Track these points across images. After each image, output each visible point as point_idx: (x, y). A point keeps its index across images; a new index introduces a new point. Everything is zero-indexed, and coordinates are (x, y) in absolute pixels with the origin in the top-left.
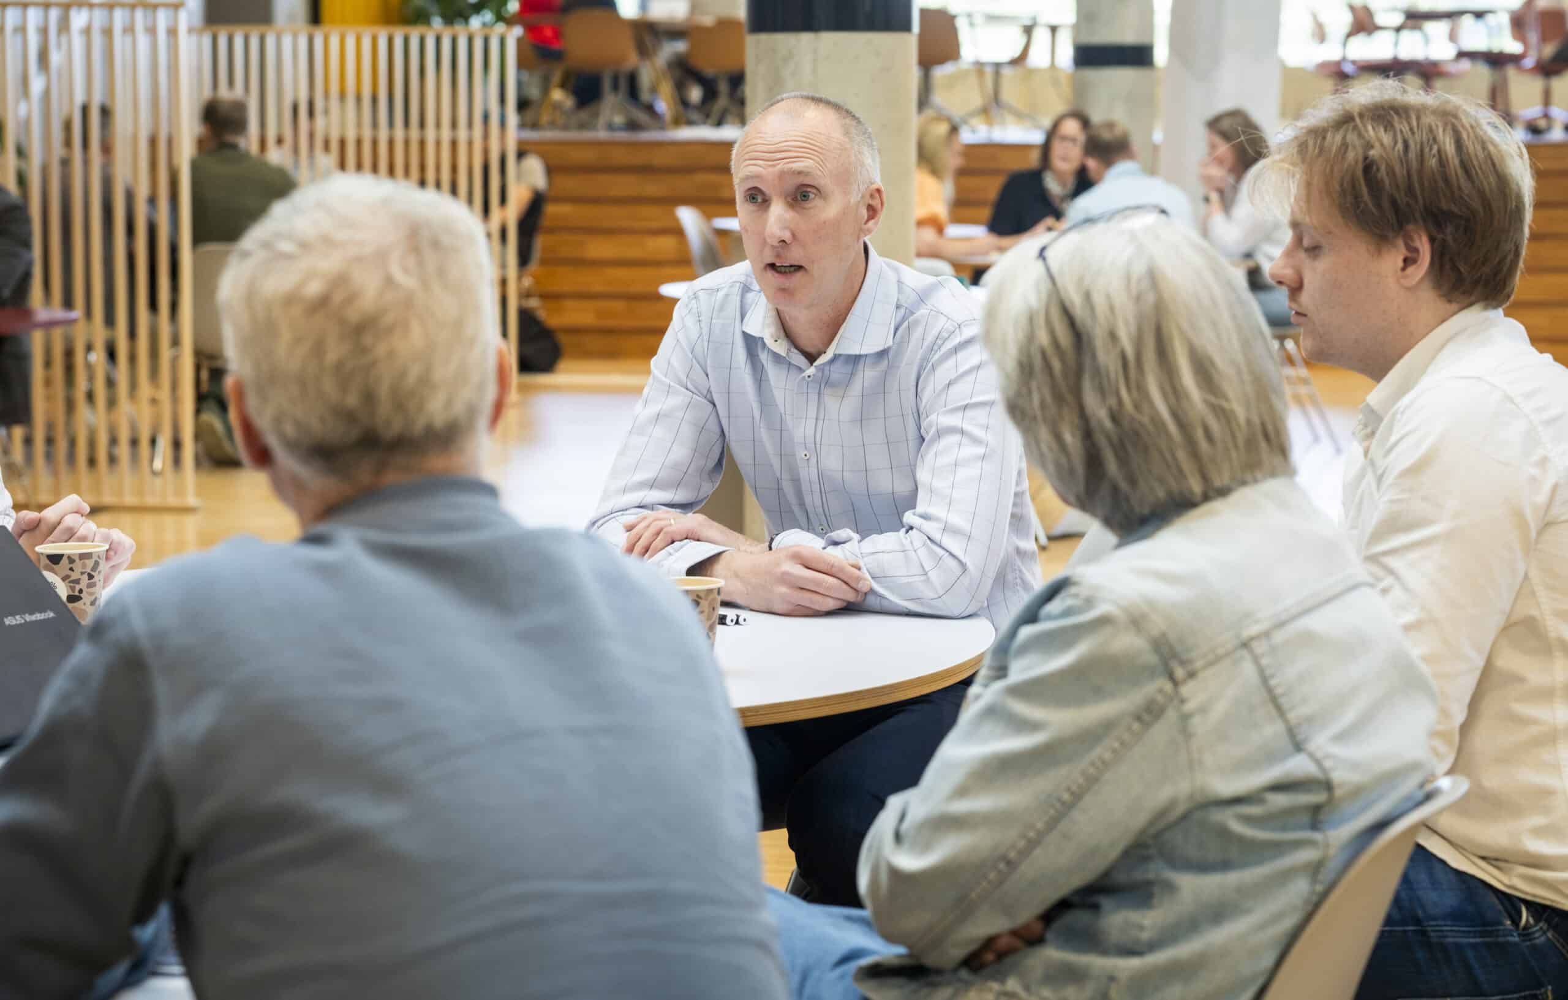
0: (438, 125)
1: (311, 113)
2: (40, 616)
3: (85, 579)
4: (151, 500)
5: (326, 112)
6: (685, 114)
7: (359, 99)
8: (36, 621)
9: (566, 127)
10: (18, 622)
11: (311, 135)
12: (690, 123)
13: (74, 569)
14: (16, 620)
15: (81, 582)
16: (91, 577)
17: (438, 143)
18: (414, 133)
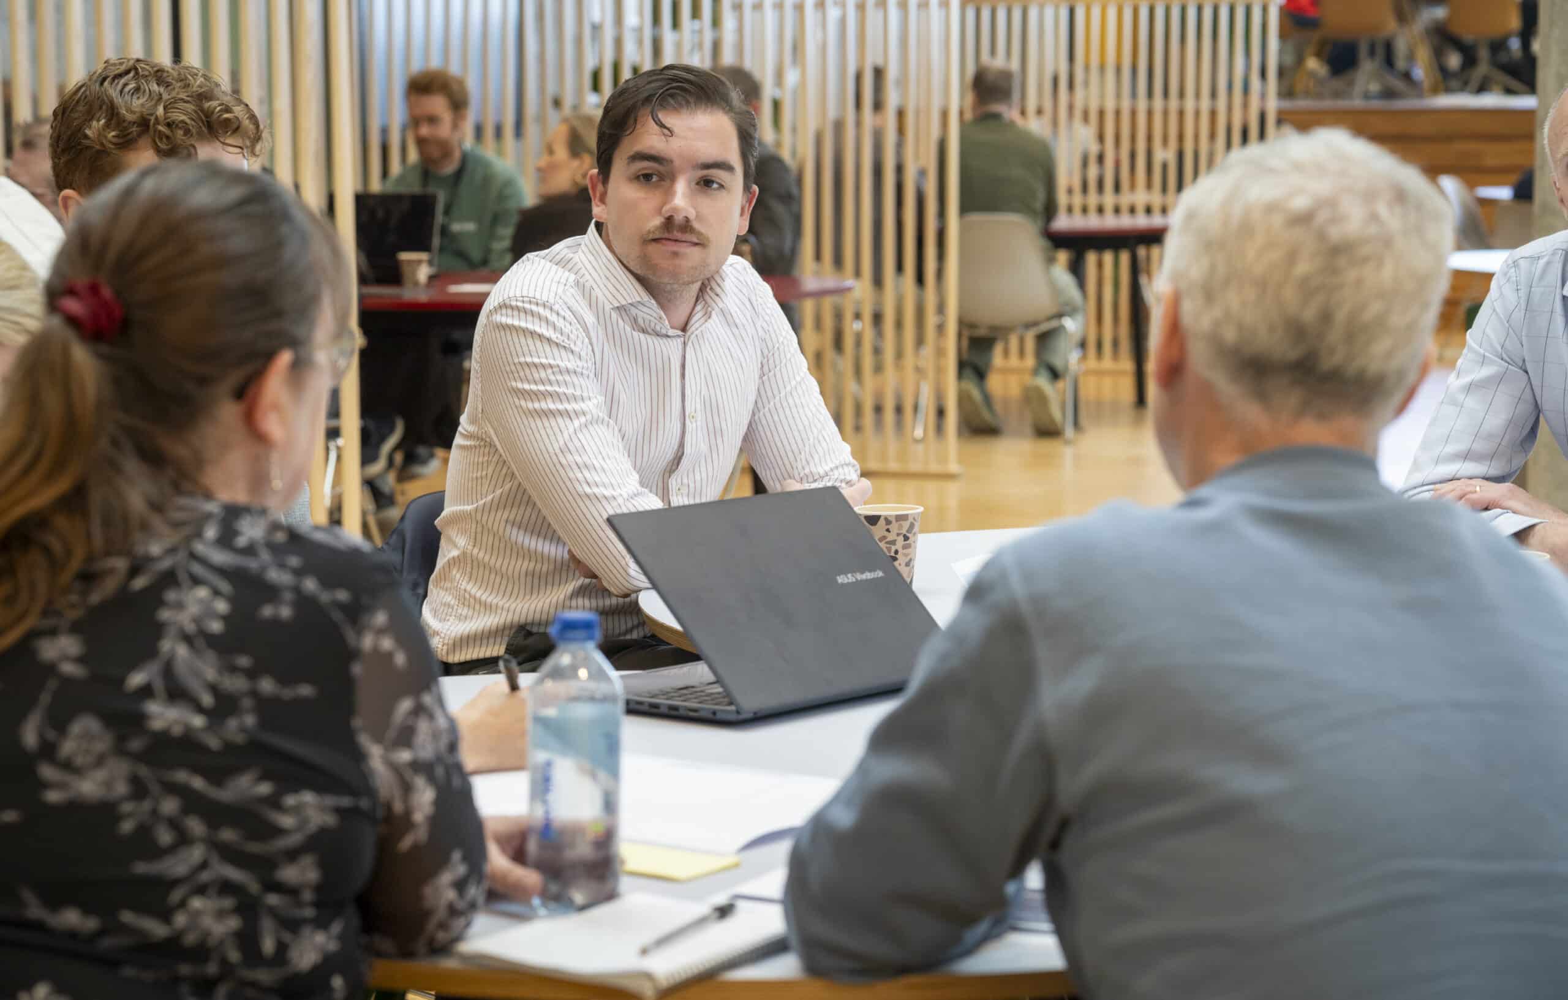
0: (1198, 95)
1: (1071, 86)
2: (871, 576)
3: (900, 541)
4: (915, 467)
5: (1086, 83)
6: (1446, 80)
7: (1118, 70)
8: (867, 580)
9: (1319, 96)
10: (850, 581)
11: (1071, 107)
12: (1448, 90)
13: (891, 530)
14: (848, 579)
15: (897, 543)
16: (906, 538)
17: (1197, 113)
18: (1174, 103)
